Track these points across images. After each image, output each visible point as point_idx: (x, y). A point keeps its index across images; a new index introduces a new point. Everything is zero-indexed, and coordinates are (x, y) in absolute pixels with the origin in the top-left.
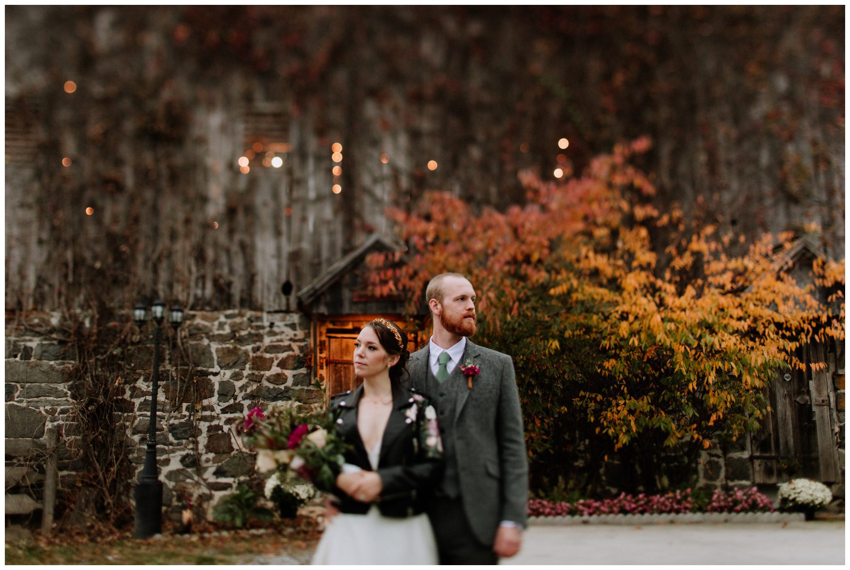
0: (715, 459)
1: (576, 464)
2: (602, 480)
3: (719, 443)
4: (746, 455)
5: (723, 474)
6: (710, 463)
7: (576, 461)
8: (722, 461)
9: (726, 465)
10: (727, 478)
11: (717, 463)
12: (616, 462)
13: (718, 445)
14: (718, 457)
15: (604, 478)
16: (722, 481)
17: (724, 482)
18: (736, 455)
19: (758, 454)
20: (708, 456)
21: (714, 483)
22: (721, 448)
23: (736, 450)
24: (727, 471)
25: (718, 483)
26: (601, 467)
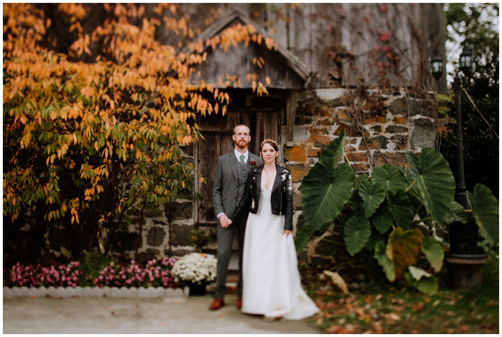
0: (160, 226)
1: (23, 229)
2: (46, 245)
3: (164, 211)
4: (191, 222)
5: (166, 240)
6: (154, 229)
7: (23, 226)
8: (166, 228)
9: (170, 232)
10: (170, 244)
11: (162, 229)
12: (61, 227)
13: (164, 213)
14: (163, 224)
15: (48, 242)
16: (166, 246)
17: (168, 248)
18: (180, 222)
19: (204, 222)
20: (153, 223)
21: (157, 248)
22: (166, 216)
23: (181, 217)
24: (170, 237)
25: (161, 248)
26: (46, 232)
